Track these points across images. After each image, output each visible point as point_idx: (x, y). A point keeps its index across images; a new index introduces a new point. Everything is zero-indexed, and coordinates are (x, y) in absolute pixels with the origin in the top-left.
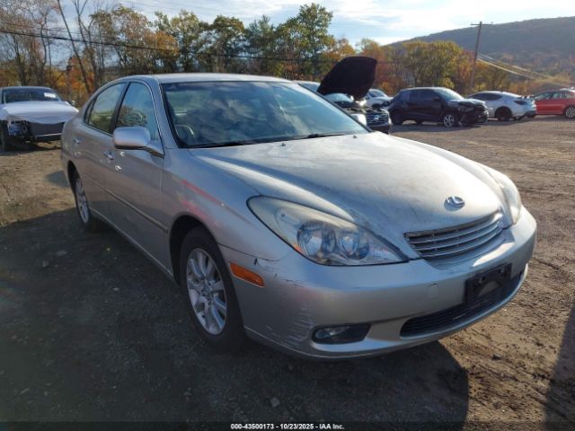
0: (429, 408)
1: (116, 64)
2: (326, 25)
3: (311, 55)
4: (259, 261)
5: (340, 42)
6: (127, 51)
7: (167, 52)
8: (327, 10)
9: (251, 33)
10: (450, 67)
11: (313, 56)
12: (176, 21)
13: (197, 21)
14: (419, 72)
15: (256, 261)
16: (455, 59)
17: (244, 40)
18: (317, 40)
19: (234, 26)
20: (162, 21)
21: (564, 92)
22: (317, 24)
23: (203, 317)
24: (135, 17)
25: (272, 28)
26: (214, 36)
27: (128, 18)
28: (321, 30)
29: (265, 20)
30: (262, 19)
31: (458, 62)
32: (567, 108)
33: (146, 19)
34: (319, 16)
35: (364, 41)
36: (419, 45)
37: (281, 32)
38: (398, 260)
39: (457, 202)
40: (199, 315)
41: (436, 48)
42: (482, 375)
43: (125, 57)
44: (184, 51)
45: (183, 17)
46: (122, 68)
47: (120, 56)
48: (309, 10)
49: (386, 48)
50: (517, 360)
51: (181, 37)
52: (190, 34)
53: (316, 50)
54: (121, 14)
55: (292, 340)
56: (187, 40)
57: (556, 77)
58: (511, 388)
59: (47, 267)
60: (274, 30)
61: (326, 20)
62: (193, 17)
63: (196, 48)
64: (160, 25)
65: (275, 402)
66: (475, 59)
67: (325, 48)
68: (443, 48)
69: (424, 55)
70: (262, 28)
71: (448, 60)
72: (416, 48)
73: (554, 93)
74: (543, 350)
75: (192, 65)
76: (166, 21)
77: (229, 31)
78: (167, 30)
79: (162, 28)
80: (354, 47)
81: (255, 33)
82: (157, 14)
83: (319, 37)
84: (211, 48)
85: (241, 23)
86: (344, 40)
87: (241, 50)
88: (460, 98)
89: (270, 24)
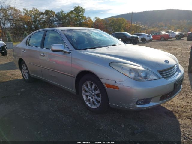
0: (168, 122)
1: (9, 27)
2: (83, 13)
3: (78, 23)
4: (117, 82)
5: (88, 18)
6: (13, 22)
7: (29, 22)
8: (83, 8)
9: (58, 16)
10: (123, 26)
11: (79, 23)
12: (31, 11)
13: (39, 11)
14: (113, 28)
15: (116, 82)
16: (125, 23)
17: (56, 18)
18: (80, 18)
19: (52, 13)
20: (26, 11)
21: (160, 33)
22: (80, 12)
23: (90, 103)
24: (15, 10)
25: (65, 14)
26: (45, 17)
27: (13, 11)
28: (81, 15)
29: (62, 11)
30: (61, 11)
31: (125, 24)
32: (161, 37)
33: (20, 11)
34: (80, 10)
35: (96, 18)
36: (113, 19)
37: (68, 15)
38: (157, 78)
39: (167, 61)
40: (88, 103)
41: (118, 20)
42: (177, 112)
43: (13, 24)
44: (35, 22)
45: (33, 10)
46: (12, 28)
47: (11, 24)
48: (77, 8)
49: (103, 20)
50: (184, 107)
51: (33, 17)
52: (36, 16)
53: (80, 21)
54: (10, 9)
55: (130, 105)
56: (35, 18)
57: (154, 29)
58: (186, 114)
59: (20, 95)
60: (66, 14)
61: (83, 11)
62: (37, 10)
63: (39, 21)
64: (25, 13)
65: (123, 126)
66: (132, 23)
67: (83, 21)
68: (121, 20)
69: (115, 22)
70: (62, 14)
71: (122, 24)
72: (112, 20)
73: (157, 33)
74: (189, 104)
75: (38, 27)
76: (27, 11)
77: (50, 15)
78: (28, 15)
79: (26, 14)
80: (92, 20)
81: (59, 16)
82: (24, 9)
83: (81, 17)
84: (45, 21)
85: (54, 12)
86: (89, 18)
87: (55, 21)
88: (131, 35)
89: (64, 12)
